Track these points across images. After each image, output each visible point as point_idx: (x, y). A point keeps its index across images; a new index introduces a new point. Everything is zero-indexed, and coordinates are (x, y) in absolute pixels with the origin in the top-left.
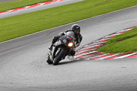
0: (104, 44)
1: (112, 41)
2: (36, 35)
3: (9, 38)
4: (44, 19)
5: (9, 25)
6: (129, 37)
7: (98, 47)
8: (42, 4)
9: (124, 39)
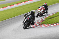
1: (47, 19)
2: (14, 18)
3: (2, 20)
4: (17, 11)
5: (2, 15)
6: (54, 17)
7: (41, 22)
8: (15, 5)
9: (52, 18)
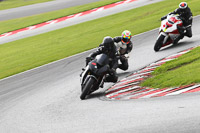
0: (149, 75)
1: (160, 71)
4: (58, 43)
